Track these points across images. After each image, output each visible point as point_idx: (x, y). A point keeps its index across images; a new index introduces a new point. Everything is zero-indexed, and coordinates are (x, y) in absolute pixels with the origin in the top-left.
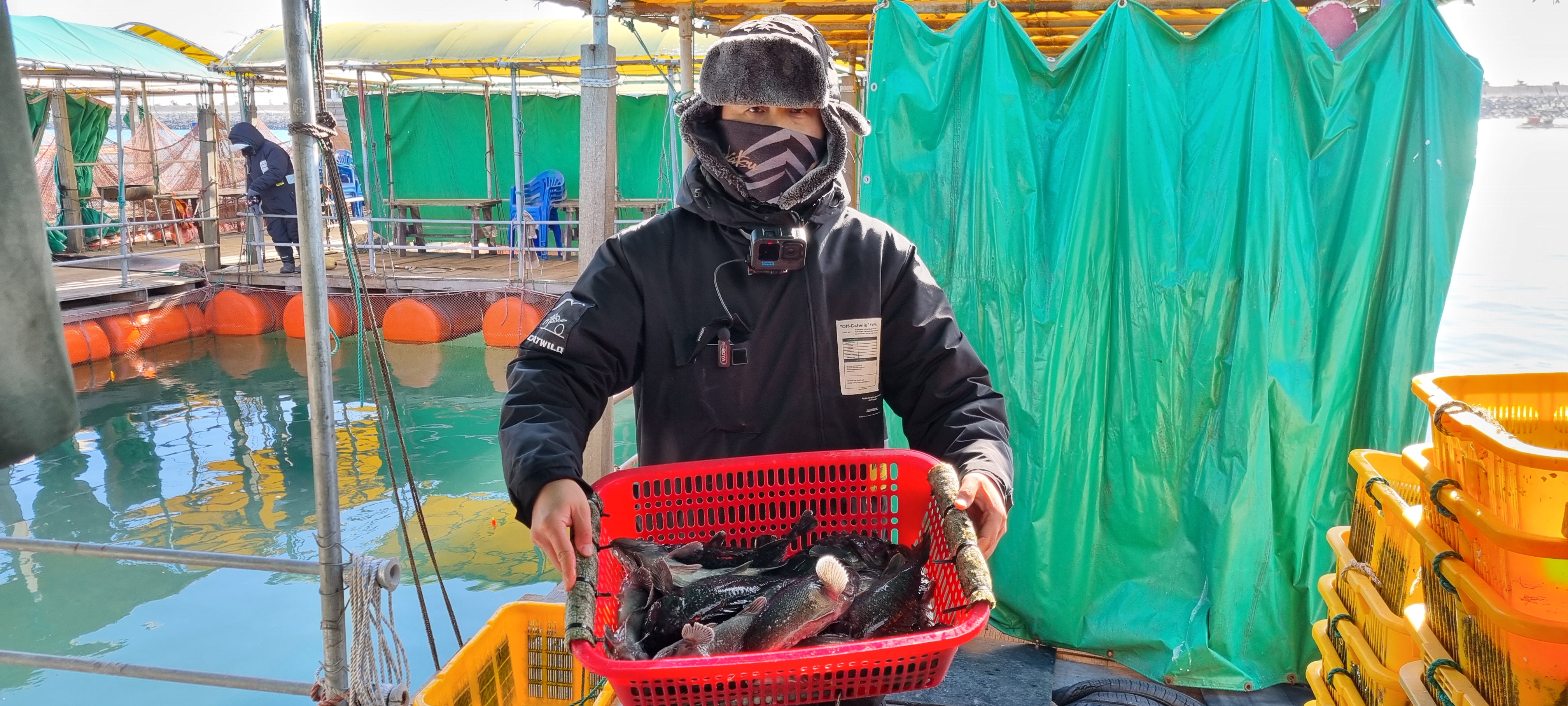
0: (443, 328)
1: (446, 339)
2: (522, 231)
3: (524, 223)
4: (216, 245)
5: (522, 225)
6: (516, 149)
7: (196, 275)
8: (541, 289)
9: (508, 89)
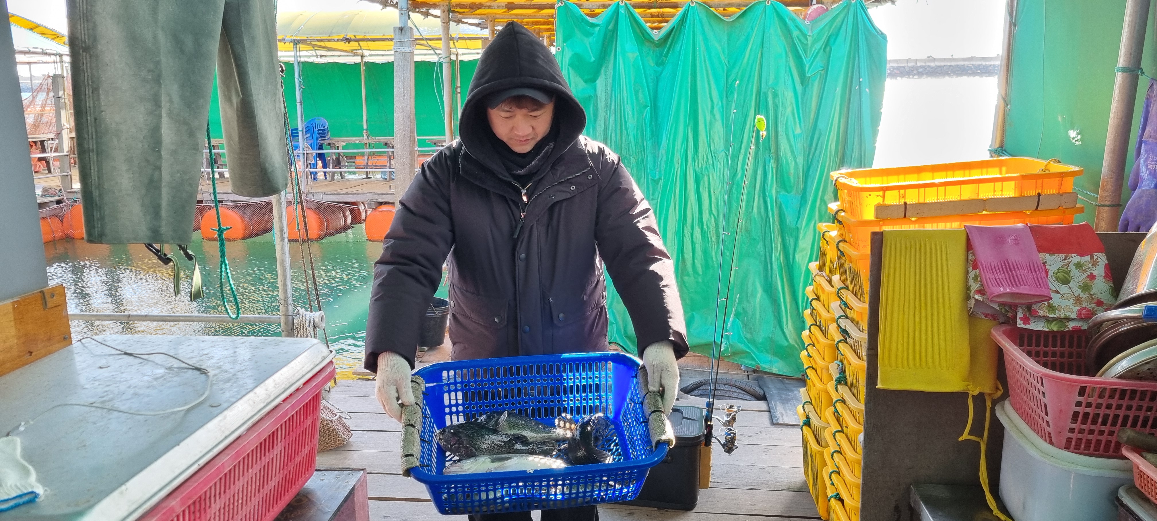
0: (246, 228)
1: (248, 237)
2: (304, 158)
3: (305, 152)
4: (69, 173)
5: (304, 154)
6: (298, 100)
7: (55, 195)
8: (319, 199)
9: (292, 59)
